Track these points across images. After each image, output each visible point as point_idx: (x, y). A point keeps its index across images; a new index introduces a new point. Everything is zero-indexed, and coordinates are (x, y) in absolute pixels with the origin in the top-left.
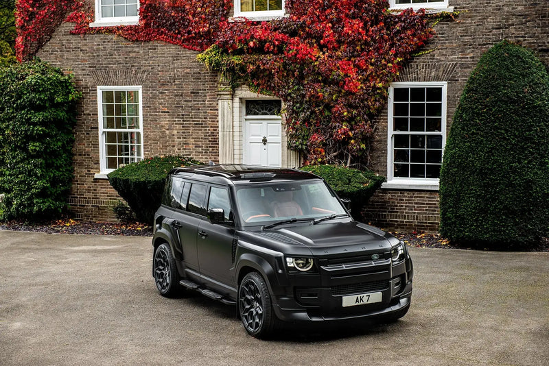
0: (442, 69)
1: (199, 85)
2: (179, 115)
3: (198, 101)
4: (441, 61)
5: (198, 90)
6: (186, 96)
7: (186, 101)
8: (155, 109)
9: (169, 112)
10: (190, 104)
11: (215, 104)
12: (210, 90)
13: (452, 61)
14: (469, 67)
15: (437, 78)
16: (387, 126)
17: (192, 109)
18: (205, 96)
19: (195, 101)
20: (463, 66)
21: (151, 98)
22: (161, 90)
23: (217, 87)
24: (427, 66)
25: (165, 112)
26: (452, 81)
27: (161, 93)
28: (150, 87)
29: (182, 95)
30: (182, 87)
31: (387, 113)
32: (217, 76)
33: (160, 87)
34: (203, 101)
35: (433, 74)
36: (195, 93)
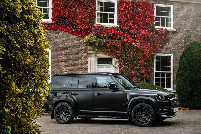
0: (172, 50)
1: (79, 50)
2: (69, 63)
3: (79, 57)
4: (171, 47)
5: (79, 52)
6: (73, 55)
7: (73, 57)
8: (58, 60)
9: (64, 62)
10: (74, 58)
11: (86, 59)
12: (84, 53)
13: (175, 47)
14: (180, 50)
15: (170, 53)
16: (154, 69)
17: (76, 61)
18: (82, 55)
19: (77, 57)
20: (178, 49)
21: (56, 55)
22: (61, 52)
23: (87, 52)
24: (167, 49)
25: (62, 62)
26: (175, 54)
27: (61, 53)
28: (55, 50)
29: (71, 55)
30: (71, 51)
31: (154, 64)
32: (88, 47)
33: (60, 51)
34: (81, 57)
35: (169, 51)
36: (77, 54)
